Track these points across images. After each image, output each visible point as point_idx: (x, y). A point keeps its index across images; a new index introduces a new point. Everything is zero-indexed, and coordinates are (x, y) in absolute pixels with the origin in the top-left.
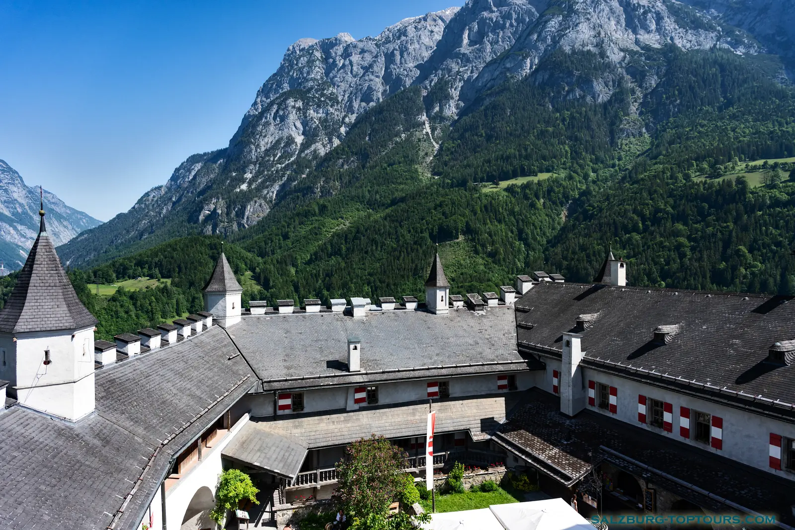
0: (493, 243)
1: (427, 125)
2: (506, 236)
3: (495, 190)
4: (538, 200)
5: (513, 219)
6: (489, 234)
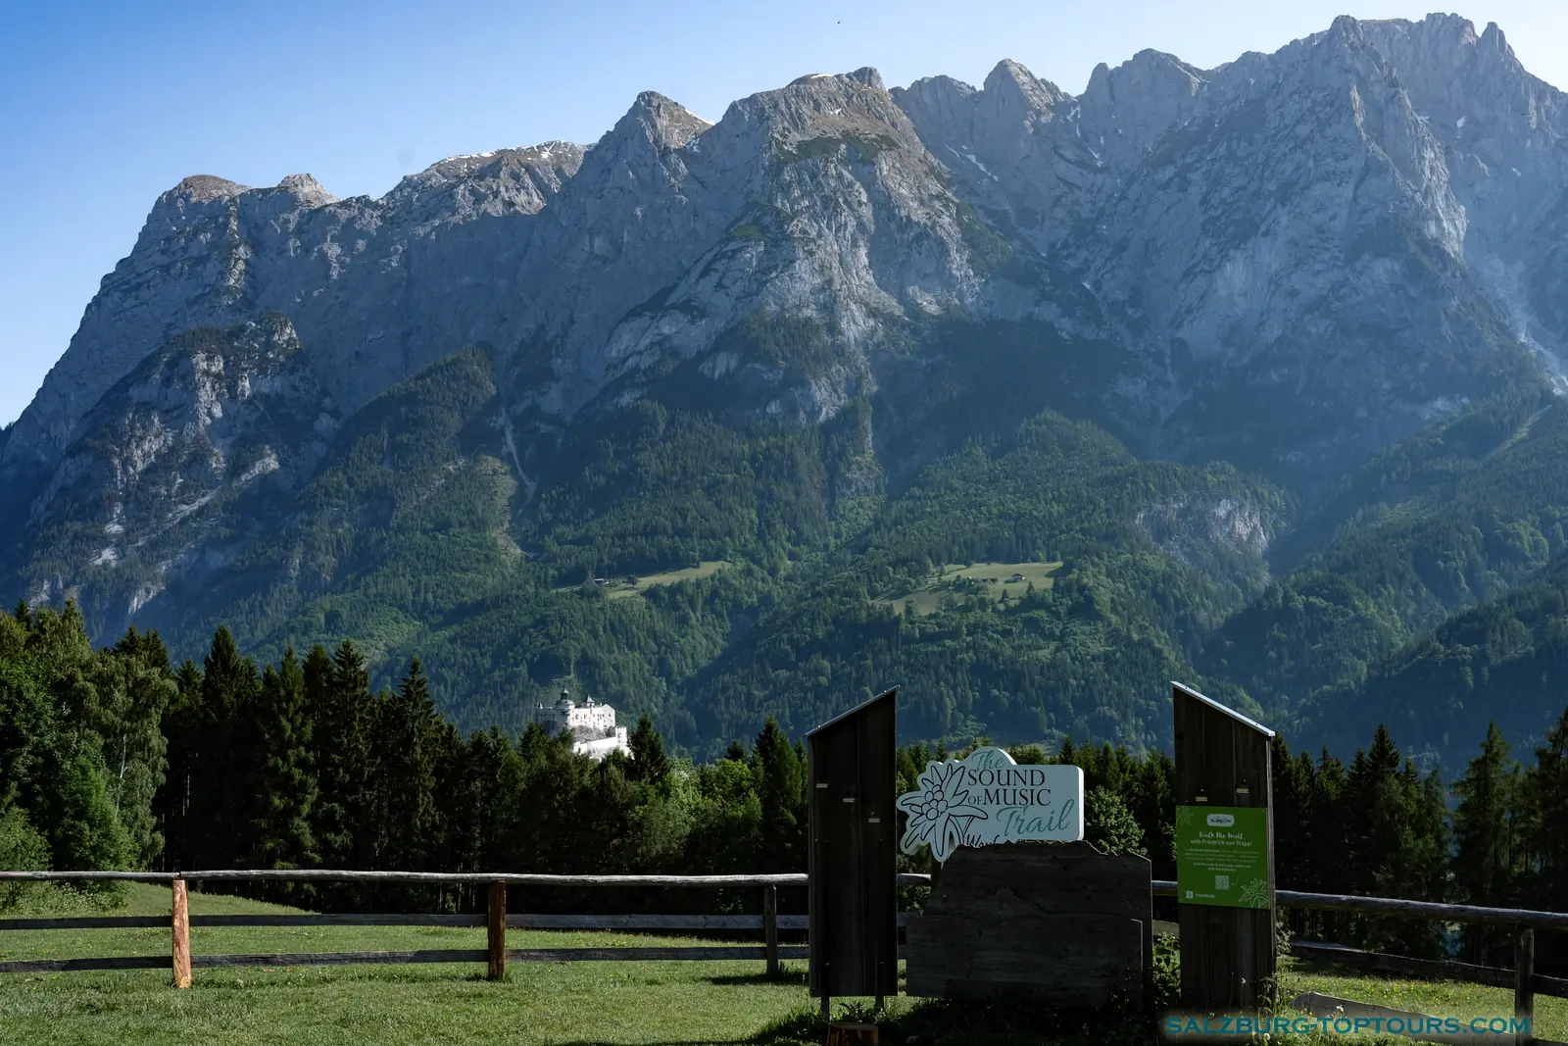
0: (620, 680)
1: (509, 437)
2: (641, 670)
3: (628, 593)
4: (694, 611)
5: (652, 644)
6: (616, 667)
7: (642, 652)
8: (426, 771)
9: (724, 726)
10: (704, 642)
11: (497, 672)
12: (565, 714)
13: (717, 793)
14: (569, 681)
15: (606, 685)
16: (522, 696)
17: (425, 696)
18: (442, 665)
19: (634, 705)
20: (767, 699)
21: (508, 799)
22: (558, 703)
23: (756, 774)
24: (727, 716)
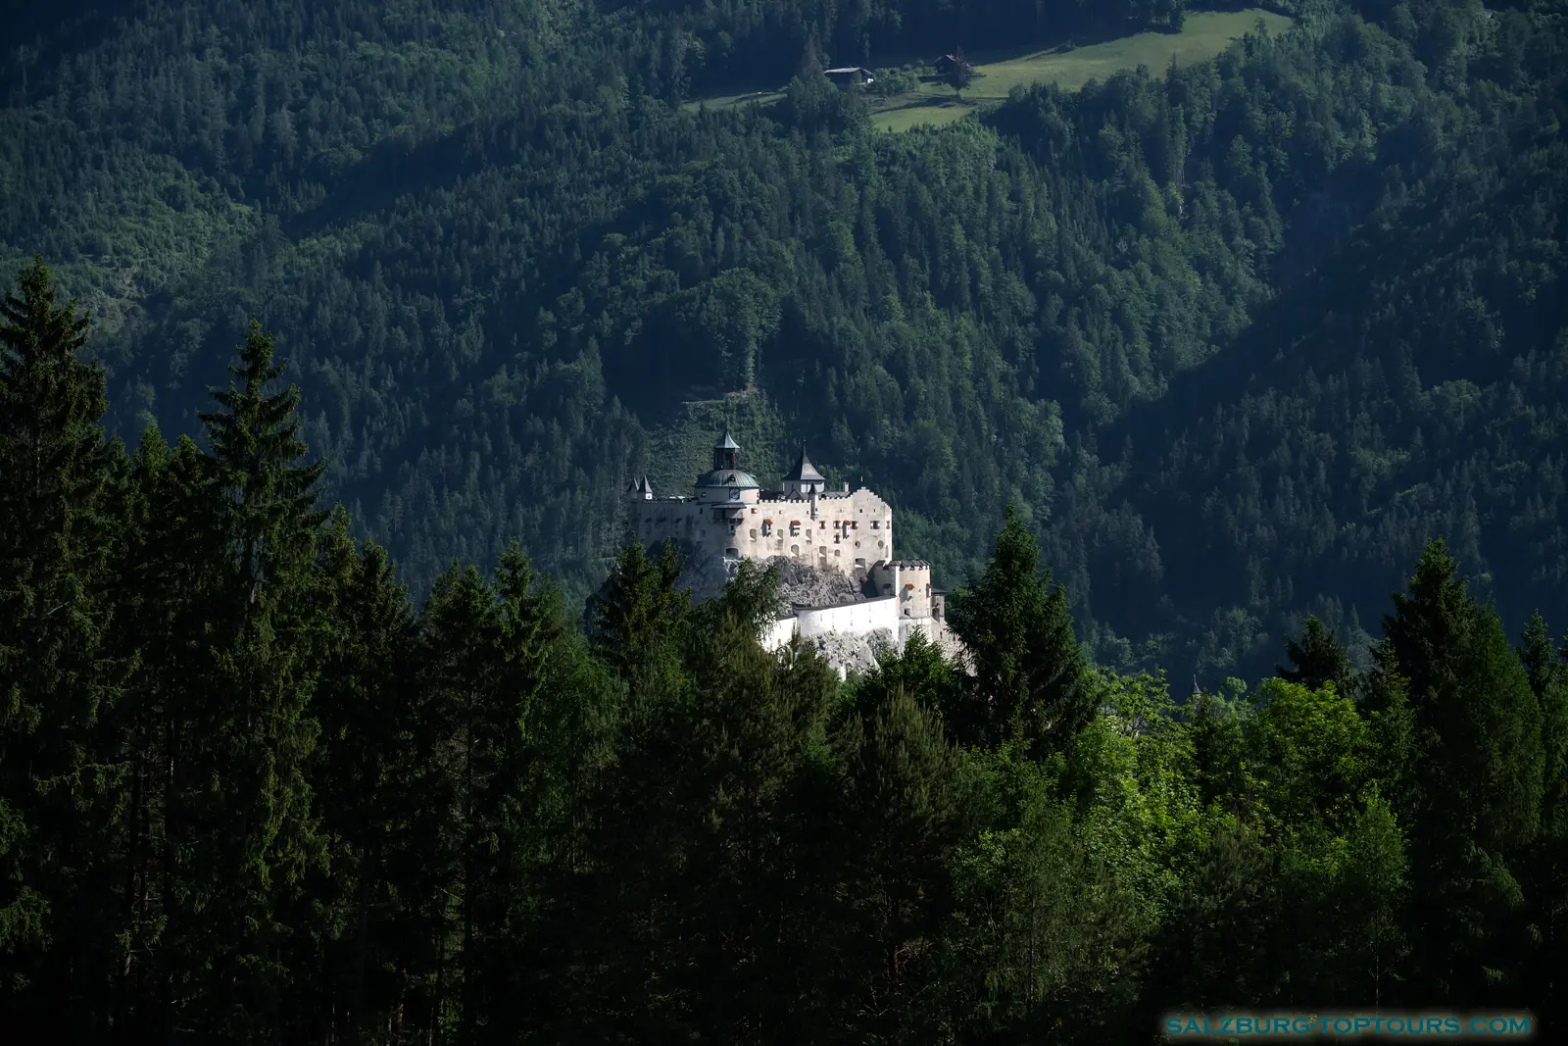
0: (910, 407)
2: (978, 376)
3: (939, 118)
4: (1161, 178)
5: (1017, 287)
6: (895, 365)
7: (985, 315)
8: (290, 698)
9: (1255, 567)
10: (1194, 282)
11: (502, 377)
12: (727, 518)
13: (1252, 794)
14: (741, 409)
15: (862, 425)
16: (584, 458)
17: (289, 451)
18: (323, 352)
19: (956, 492)
20: (1404, 477)
21: (555, 800)
22: (705, 481)
23: (1387, 736)
24: (1263, 532)
